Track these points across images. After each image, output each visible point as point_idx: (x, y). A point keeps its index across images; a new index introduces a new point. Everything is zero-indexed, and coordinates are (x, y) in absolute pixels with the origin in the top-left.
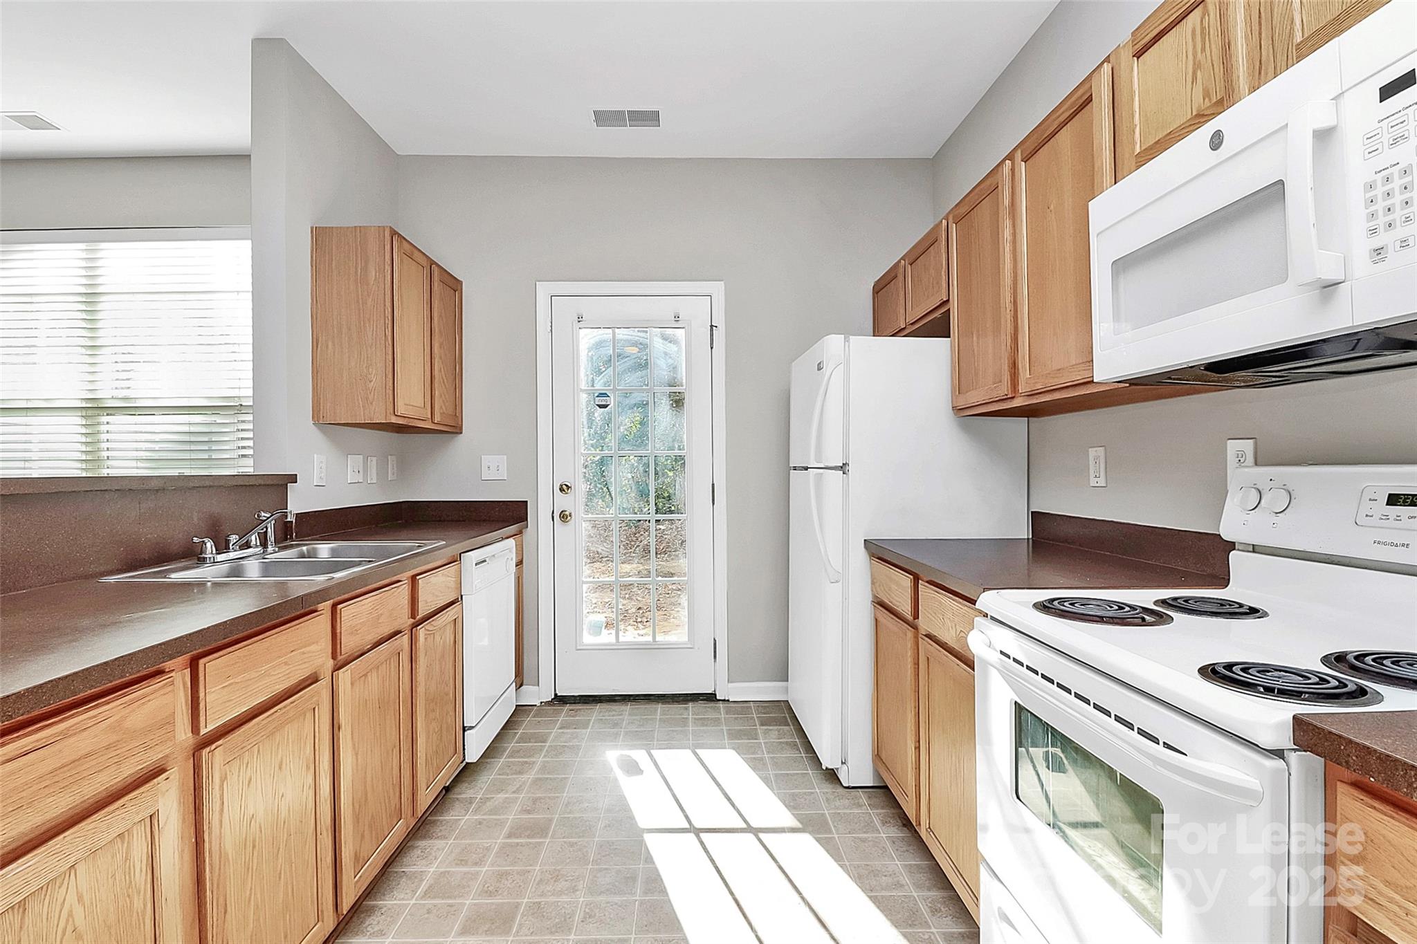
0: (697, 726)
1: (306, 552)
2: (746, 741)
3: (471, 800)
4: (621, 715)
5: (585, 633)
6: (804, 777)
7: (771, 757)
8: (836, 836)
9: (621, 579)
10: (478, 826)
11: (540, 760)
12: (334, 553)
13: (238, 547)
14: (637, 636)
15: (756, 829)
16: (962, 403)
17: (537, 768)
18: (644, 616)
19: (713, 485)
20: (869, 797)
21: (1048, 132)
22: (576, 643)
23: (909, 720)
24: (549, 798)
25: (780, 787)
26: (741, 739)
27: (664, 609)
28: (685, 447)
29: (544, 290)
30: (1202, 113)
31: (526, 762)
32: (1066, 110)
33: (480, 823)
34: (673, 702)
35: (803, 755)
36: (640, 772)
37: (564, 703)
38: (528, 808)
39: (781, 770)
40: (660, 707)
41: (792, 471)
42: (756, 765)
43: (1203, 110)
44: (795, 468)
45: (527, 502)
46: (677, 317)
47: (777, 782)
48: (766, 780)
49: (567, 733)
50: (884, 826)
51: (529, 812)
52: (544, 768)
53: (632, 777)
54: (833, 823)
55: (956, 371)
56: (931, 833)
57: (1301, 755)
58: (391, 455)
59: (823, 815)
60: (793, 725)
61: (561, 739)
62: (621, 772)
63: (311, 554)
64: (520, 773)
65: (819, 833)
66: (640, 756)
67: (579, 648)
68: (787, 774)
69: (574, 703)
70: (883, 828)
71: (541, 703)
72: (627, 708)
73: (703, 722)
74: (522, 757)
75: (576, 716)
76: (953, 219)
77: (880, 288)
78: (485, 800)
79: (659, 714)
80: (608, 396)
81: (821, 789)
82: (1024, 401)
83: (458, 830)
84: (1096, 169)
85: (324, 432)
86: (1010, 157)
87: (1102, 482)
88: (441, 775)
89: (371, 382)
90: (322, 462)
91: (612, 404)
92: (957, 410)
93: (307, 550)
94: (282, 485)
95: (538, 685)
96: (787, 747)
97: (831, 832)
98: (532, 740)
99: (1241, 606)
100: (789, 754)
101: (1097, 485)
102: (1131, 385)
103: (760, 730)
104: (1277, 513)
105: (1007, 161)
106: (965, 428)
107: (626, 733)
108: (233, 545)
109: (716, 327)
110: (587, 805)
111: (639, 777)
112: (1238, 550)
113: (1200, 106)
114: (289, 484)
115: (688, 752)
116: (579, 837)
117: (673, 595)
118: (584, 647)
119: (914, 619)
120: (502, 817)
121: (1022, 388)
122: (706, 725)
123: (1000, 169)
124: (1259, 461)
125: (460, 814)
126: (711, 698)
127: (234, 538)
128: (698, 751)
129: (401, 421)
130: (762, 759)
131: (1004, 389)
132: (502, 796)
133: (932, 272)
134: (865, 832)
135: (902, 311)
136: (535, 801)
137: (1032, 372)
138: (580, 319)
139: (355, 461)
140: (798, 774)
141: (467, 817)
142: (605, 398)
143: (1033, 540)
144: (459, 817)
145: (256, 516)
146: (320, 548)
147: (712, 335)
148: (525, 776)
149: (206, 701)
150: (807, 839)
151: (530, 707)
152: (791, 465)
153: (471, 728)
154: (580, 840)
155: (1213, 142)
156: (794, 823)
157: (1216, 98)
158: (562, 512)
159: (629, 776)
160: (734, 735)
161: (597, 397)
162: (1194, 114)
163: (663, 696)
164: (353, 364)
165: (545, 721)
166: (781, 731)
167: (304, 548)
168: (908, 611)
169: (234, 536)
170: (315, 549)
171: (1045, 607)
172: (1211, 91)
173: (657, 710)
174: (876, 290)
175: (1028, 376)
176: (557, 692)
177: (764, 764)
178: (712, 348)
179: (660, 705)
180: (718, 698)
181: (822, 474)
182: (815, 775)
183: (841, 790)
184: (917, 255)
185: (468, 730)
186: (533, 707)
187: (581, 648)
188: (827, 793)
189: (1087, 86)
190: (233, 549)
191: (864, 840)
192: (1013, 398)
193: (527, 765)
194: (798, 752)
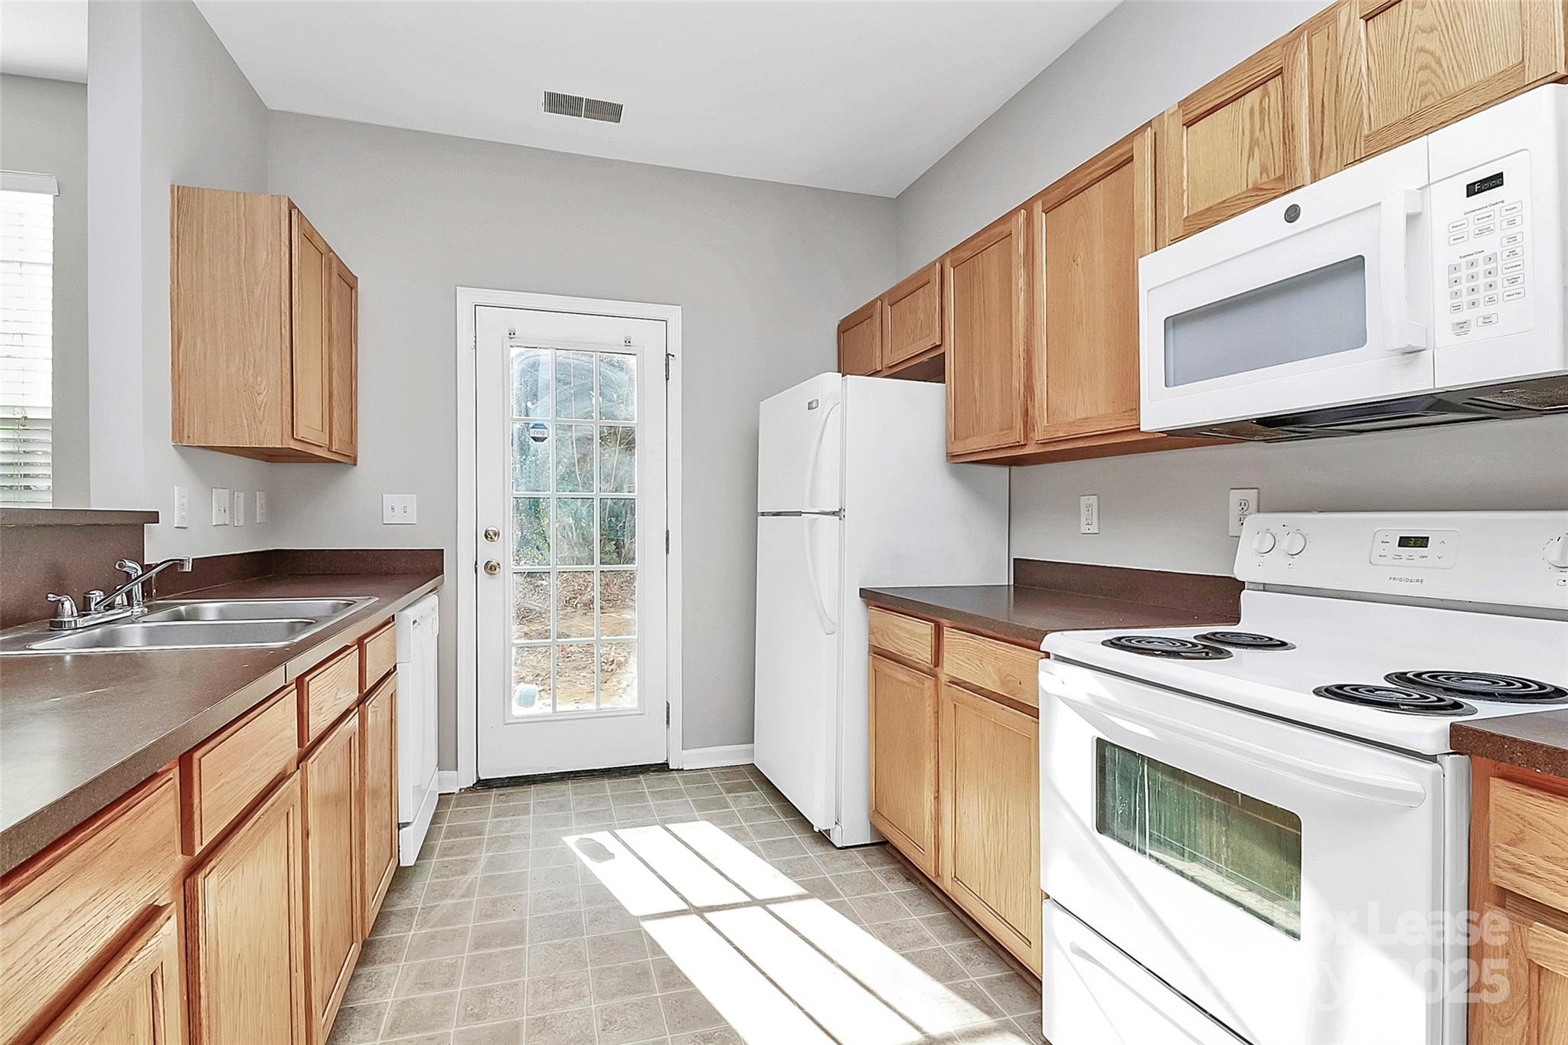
0: (657, 800)
1: (184, 613)
2: (716, 811)
3: (411, 913)
4: (564, 795)
5: (514, 703)
6: (792, 842)
7: (751, 825)
8: (846, 899)
9: (558, 640)
10: (432, 941)
11: (484, 856)
12: (223, 614)
13: (102, 607)
14: (543, 706)
15: (762, 900)
16: (959, 448)
17: (482, 864)
18: (545, 684)
19: (667, 532)
20: (865, 856)
21: (1078, 187)
22: (504, 717)
23: (927, 771)
24: (511, 897)
25: (770, 855)
26: (710, 808)
27: (567, 675)
28: (636, 489)
29: (466, 298)
30: (1260, 187)
31: (466, 860)
32: (1101, 167)
33: (432, 937)
34: (620, 776)
35: (783, 819)
36: (611, 856)
37: (489, 788)
38: (489, 912)
39: (765, 838)
40: (607, 783)
41: (760, 517)
42: (738, 834)
43: (1261, 184)
44: (763, 514)
45: (443, 550)
46: (628, 342)
47: (767, 851)
48: (752, 849)
49: (506, 821)
50: (889, 882)
51: (490, 917)
52: (491, 864)
53: (603, 863)
54: (838, 886)
55: (951, 417)
56: (959, 882)
57: (1454, 758)
58: (259, 491)
59: (825, 879)
60: (762, 790)
61: (501, 829)
62: (588, 858)
63: (193, 615)
64: (464, 872)
65: (829, 898)
66: (603, 837)
67: (507, 722)
68: (774, 841)
69: (502, 787)
70: (889, 884)
71: (460, 790)
72: (569, 787)
73: (663, 795)
74: (458, 855)
75: (509, 801)
76: (951, 262)
77: (846, 327)
78: (428, 910)
79: (609, 791)
80: (546, 428)
81: (816, 853)
82: (1039, 449)
83: (407, 949)
84: (1136, 228)
85: (184, 456)
86: (1027, 206)
87: (1094, 529)
88: (382, 884)
89: (259, 394)
90: (184, 497)
91: (550, 438)
92: (952, 457)
93: (186, 610)
94: (136, 525)
95: (457, 770)
96: (763, 813)
97: (839, 896)
98: (464, 834)
99: (1271, 639)
100: (766, 820)
101: (1089, 532)
102: (1168, 435)
103: (729, 798)
104: (1292, 555)
105: (1022, 210)
106: (957, 476)
107: (578, 815)
108: (96, 604)
109: (673, 356)
110: (560, 899)
111: (612, 860)
112: (1248, 589)
113: (1256, 180)
114: (145, 525)
115: (658, 828)
116: (565, 937)
117: (573, 658)
118: (514, 721)
119: (935, 667)
120: (458, 926)
121: (1039, 435)
122: (667, 799)
123: (1014, 218)
124: (1261, 508)
125: (403, 930)
126: (663, 768)
127: (97, 595)
128: (668, 826)
129: (298, 447)
130: (741, 829)
131: (1016, 436)
132: (449, 902)
133: (921, 315)
134: (872, 891)
135: (878, 353)
136: (494, 903)
137: (1050, 420)
138: (512, 336)
139: (221, 496)
140: (784, 839)
141: (412, 932)
142: (541, 430)
143: (1014, 587)
144: (405, 934)
145: (117, 567)
146: (206, 608)
147: (667, 365)
148: (469, 877)
149: (201, 810)
150: (816, 905)
151: (447, 796)
152: (759, 511)
153: (407, 824)
154: (566, 940)
155: (1288, 216)
156: (800, 890)
157: (1275, 175)
158: (487, 563)
159: (600, 862)
160: (703, 806)
161: (533, 427)
162: (1249, 187)
163: (609, 770)
164: (234, 370)
165: (472, 810)
166: (751, 797)
167: (182, 608)
168: (928, 659)
169: (97, 593)
170: (196, 610)
171: (1115, 643)
172: (1269, 168)
173: (605, 787)
174: (842, 330)
175: (1046, 424)
176: (480, 776)
177: (744, 833)
178: (667, 379)
179: (606, 781)
180: (670, 768)
181: (816, 519)
182: (803, 839)
183: (834, 852)
184: (896, 297)
185: (403, 827)
186: (450, 796)
187: (511, 721)
188: (821, 856)
189: (1126, 148)
190: (95, 610)
191: (874, 900)
192: (1025, 445)
193: (468, 863)
194: (775, 817)
